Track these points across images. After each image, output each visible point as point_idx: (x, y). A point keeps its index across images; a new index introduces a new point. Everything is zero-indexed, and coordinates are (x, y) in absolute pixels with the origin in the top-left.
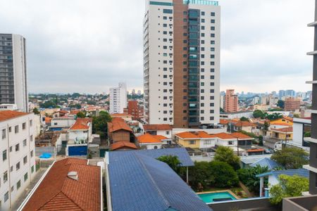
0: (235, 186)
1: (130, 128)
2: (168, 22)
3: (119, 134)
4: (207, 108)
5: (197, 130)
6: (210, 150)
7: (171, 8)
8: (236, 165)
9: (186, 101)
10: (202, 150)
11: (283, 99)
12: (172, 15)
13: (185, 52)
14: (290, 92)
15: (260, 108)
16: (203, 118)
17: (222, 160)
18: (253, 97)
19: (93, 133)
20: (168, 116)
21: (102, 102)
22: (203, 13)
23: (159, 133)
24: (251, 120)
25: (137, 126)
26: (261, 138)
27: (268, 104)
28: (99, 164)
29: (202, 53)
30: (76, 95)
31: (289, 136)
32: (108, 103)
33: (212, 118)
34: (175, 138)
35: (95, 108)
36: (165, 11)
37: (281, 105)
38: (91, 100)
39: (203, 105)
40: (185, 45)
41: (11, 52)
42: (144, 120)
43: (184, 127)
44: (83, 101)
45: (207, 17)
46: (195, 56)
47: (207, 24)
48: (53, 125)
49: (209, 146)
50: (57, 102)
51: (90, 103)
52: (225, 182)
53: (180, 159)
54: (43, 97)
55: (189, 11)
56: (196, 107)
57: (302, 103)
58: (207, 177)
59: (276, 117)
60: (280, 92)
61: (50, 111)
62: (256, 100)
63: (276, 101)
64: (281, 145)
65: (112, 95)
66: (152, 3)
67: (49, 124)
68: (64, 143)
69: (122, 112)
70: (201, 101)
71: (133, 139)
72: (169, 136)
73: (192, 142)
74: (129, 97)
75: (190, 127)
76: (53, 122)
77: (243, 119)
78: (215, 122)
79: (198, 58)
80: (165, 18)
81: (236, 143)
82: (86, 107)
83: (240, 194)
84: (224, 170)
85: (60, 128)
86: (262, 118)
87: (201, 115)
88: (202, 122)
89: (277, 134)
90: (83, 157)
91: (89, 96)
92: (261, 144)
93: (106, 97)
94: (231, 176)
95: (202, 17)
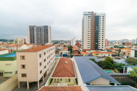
0: (113, 69)
1: (78, 50)
2: (89, 20)
3: (76, 51)
4: (101, 45)
5: (98, 51)
6: (102, 57)
7: (90, 16)
8: (112, 62)
9: (94, 42)
10: (100, 57)
11: (124, 42)
12: (91, 18)
13: (94, 28)
14: (126, 40)
15: (116, 45)
16: (99, 48)
17: (108, 60)
18: (113, 41)
19: (68, 51)
20: (89, 47)
21: (69, 42)
22: (100, 17)
23: (86, 51)
24: (114, 48)
25: (80, 49)
26: (119, 54)
27: (119, 43)
28: (72, 59)
29: (100, 28)
30: (62, 41)
31: (129, 54)
32: (71, 43)
33: (102, 48)
34: (91, 53)
35: (68, 44)
36: (89, 17)
37: (124, 44)
38: (66, 42)
39: (100, 44)
40: (95, 26)
41: (48, 30)
42: (82, 48)
43: (94, 50)
44: (64, 42)
45: (102, 18)
46: (97, 29)
47: (101, 20)
48: (58, 49)
49: (102, 56)
50: (57, 42)
51: (66, 43)
52: (110, 67)
53: (95, 60)
54: (54, 41)
55: (96, 16)
56: (97, 44)
57: (131, 43)
58: (104, 65)
59: (123, 48)
60: (123, 40)
61: (56, 45)
62: (114, 42)
63: (122, 43)
64: (126, 57)
65: (72, 41)
66: (85, 15)
67: (57, 48)
68: (61, 53)
69: (75, 45)
70: (99, 43)
71: (79, 53)
72: (90, 52)
73: (97, 54)
74: (76, 41)
75: (95, 50)
76: (58, 48)
77: (111, 48)
78: (103, 49)
79: (98, 30)
80: (89, 19)
81: (111, 55)
82: (65, 44)
83: (115, 72)
84: (109, 64)
85: (60, 49)
86: (118, 48)
87: (99, 47)
88: (99, 49)
89: (124, 53)
90: (67, 57)
91: (66, 41)
92: (119, 56)
93: (70, 41)
94: (112, 66)
95: (100, 18)
